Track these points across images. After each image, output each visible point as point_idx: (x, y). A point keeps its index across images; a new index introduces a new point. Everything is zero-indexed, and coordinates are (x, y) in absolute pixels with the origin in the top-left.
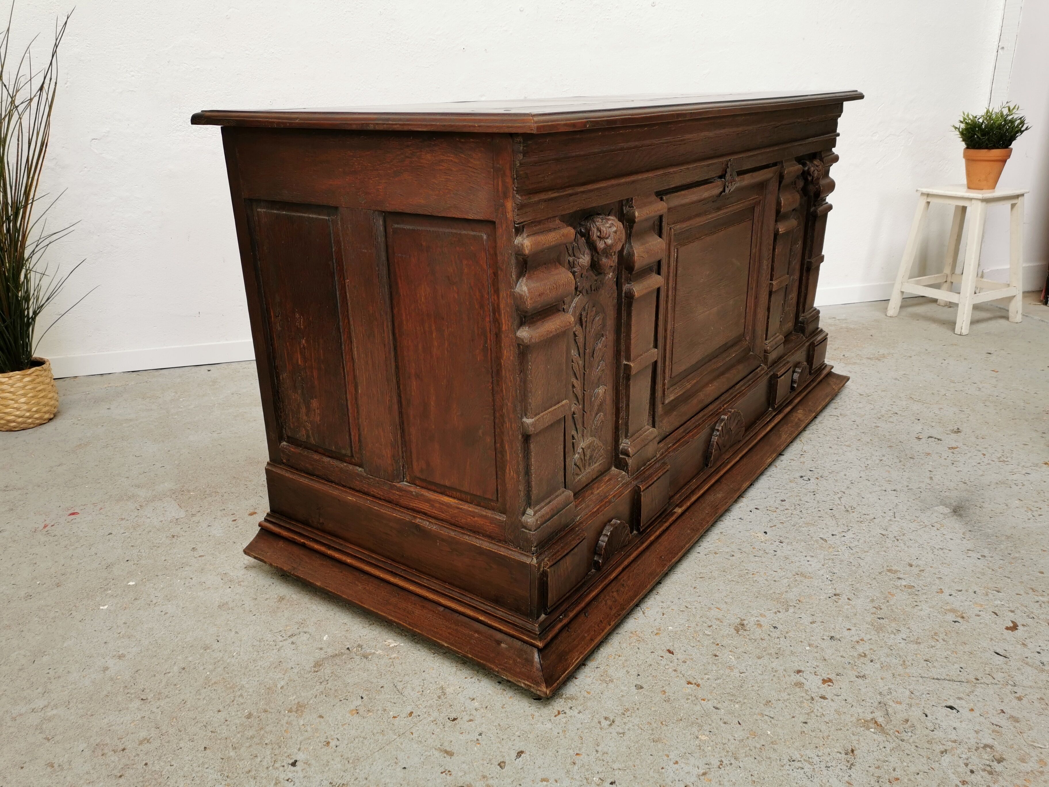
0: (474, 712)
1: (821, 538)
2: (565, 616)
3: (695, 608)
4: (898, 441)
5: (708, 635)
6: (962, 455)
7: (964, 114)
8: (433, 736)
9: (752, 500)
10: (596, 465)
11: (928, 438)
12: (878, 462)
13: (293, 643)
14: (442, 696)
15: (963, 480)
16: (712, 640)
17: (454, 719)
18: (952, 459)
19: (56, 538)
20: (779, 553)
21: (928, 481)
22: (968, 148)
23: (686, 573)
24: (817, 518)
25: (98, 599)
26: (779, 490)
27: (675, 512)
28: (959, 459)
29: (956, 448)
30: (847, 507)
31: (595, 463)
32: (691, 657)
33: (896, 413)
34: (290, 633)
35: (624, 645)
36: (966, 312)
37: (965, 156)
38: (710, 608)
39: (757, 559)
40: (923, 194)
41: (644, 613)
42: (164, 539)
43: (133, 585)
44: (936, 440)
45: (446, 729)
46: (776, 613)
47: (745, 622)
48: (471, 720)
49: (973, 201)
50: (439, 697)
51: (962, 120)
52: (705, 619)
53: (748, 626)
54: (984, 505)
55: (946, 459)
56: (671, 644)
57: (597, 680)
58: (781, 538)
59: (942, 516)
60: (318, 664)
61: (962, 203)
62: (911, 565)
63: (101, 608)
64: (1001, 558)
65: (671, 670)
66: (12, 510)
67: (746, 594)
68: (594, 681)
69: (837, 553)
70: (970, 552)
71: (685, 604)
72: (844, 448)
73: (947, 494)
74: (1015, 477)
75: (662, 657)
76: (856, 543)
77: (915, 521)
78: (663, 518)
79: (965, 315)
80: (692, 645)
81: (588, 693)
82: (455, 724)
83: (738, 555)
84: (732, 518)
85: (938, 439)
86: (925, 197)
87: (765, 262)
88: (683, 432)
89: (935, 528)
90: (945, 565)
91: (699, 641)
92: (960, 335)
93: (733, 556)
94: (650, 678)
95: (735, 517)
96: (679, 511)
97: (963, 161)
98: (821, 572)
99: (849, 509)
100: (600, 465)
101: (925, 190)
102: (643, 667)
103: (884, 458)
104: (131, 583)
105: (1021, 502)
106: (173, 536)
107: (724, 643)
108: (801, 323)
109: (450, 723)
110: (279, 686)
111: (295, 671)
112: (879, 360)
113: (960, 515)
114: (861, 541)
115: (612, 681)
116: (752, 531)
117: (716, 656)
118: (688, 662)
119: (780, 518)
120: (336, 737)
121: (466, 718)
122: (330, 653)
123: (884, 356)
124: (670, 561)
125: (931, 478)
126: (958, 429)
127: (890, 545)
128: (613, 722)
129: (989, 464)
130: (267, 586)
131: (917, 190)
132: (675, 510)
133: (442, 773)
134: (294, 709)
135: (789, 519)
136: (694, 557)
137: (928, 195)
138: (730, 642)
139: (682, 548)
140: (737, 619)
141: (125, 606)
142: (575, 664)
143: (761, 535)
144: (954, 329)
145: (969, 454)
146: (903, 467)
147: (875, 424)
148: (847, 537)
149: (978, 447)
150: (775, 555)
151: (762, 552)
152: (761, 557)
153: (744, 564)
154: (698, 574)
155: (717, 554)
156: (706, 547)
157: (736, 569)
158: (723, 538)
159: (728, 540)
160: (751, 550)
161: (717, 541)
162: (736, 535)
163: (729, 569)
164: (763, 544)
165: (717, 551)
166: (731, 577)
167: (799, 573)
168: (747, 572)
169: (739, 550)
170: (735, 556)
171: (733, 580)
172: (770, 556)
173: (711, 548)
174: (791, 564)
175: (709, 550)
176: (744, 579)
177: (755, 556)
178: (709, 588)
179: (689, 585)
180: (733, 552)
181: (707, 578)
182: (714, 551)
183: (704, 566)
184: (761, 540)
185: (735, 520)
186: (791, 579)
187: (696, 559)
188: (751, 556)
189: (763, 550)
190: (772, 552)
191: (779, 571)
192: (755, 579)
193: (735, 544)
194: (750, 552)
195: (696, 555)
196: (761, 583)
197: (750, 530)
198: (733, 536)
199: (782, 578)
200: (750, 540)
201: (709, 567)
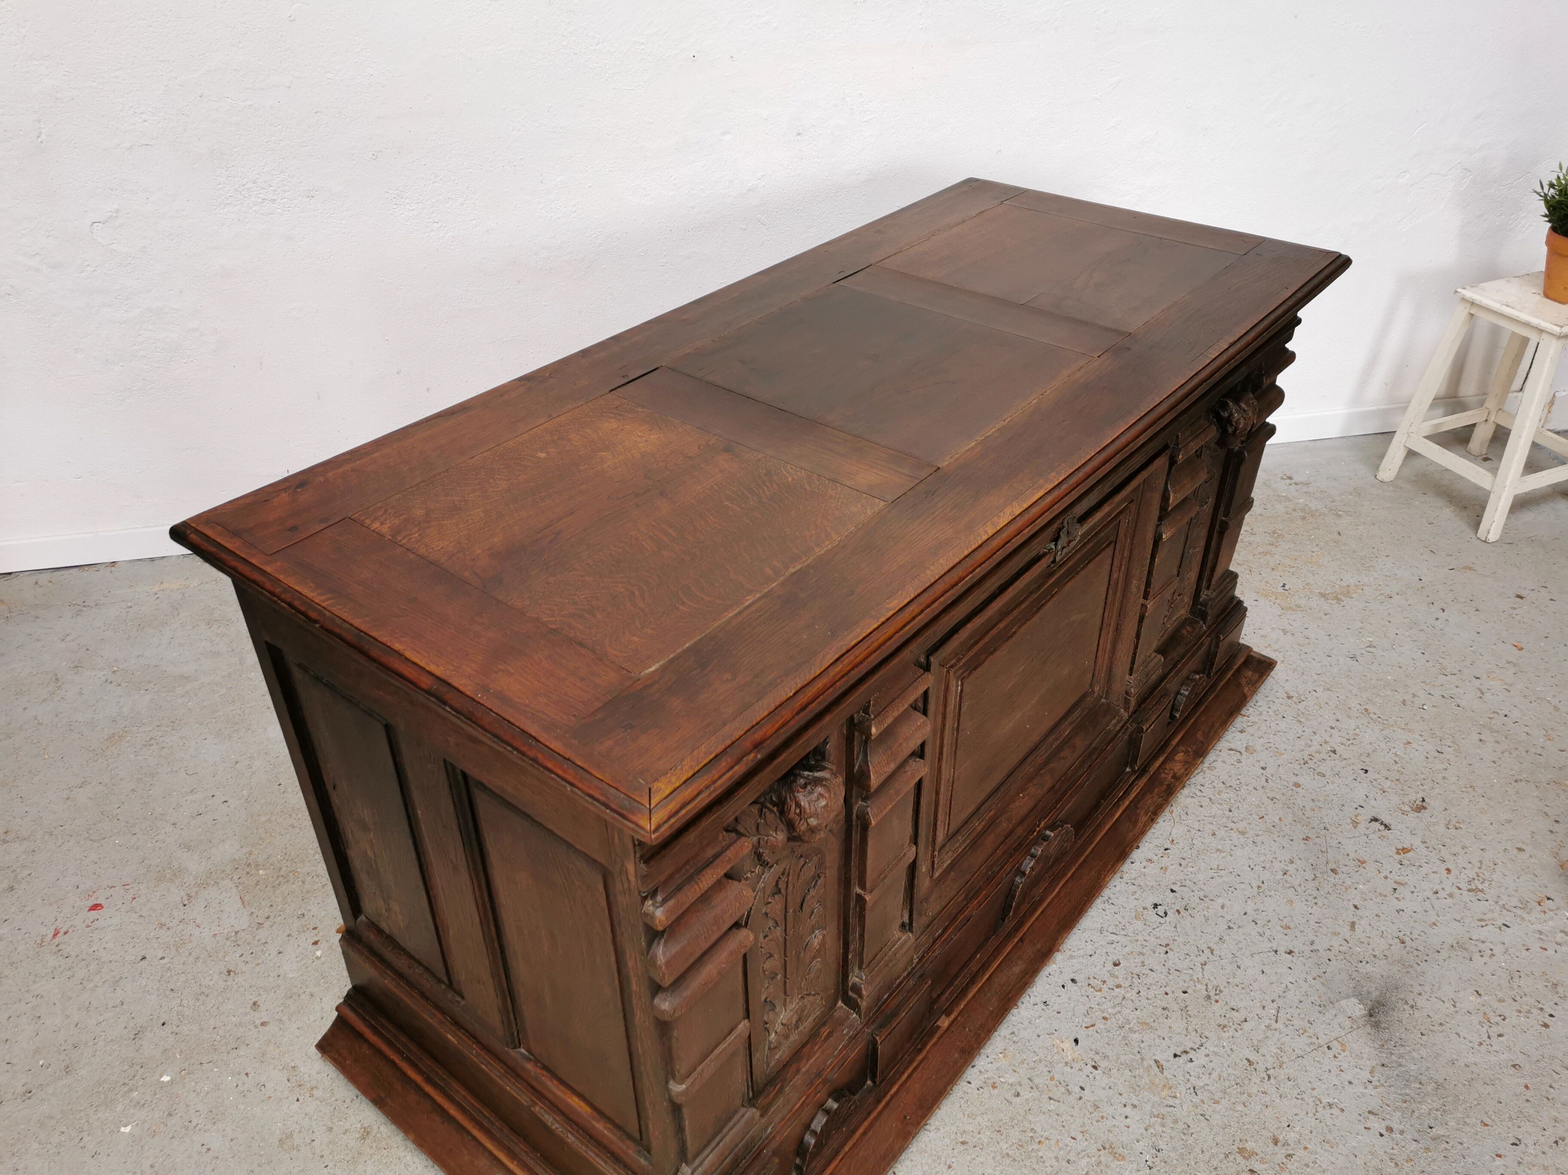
1: (1156, 1061)
4: (1322, 826)
6: (1414, 868)
7: (1561, 169)
9: (1071, 957)
10: (808, 1023)
11: (1372, 820)
12: (1279, 876)
15: (1401, 935)
18: (1397, 878)
19: (69, 961)
20: (1087, 1094)
21: (1346, 931)
22: (1554, 229)
23: (942, 1130)
24: (1160, 1010)
25: (120, 1108)
26: (1114, 937)
27: (940, 1026)
28: (1406, 879)
29: (1409, 851)
30: (1210, 988)
33: (1334, 752)
36: (1499, 509)
37: (1548, 243)
39: (1053, 1105)
40: (1464, 299)
42: (216, 977)
43: (168, 1082)
44: (1382, 827)
49: (1544, 336)
51: (1555, 182)
54: (1421, 1002)
55: (1386, 878)
58: (1097, 1058)
59: (1348, 1023)
61: (1524, 332)
62: (1276, 1142)
63: (123, 1129)
64: (1416, 1136)
66: (12, 889)
69: (1171, 1102)
70: (1371, 1117)
72: (1234, 835)
73: (1369, 968)
74: (1483, 933)
76: (1205, 1079)
77: (1305, 1031)
79: (1498, 514)
83: (1026, 1094)
84: (1032, 1000)
85: (1386, 826)
86: (1468, 306)
87: (1134, 582)
89: (1330, 1054)
90: (1327, 1146)
92: (1485, 542)
93: (1018, 1094)
95: (1037, 1000)
96: (945, 1023)
97: (1544, 249)
98: (1139, 1147)
99: (1212, 993)
101: (1468, 294)
103: (1291, 868)
104: (166, 1079)
105: (1479, 1000)
106: (229, 972)
108: (1201, 605)
112: (1339, 600)
113: (1376, 1025)
114: (1215, 1075)
116: (1056, 1034)
119: (1104, 1007)
123: (1347, 592)
125: (1353, 925)
126: (1423, 800)
127: (1254, 1090)
129: (1451, 895)
130: (348, 1101)
131: (1456, 292)
132: (939, 1023)
135: (1118, 1009)
136: (960, 1094)
137: (1473, 303)
141: (154, 1128)
143: (1069, 1044)
144: (1477, 525)
145: (1425, 869)
146: (1315, 893)
147: (1295, 779)
148: (1196, 1063)
149: (1445, 853)
150: (1080, 1098)
151: (1062, 1089)
152: (1059, 1102)
153: (1030, 1117)
154: (959, 1135)
155: (996, 1087)
156: (982, 1070)
157: (1016, 1129)
158: (1012, 1049)
159: (1018, 1056)
160: (1047, 1082)
161: (1001, 1055)
162: (1032, 1043)
163: (1007, 1127)
164: (1068, 1069)
165: (997, 1080)
166: (1006, 1146)
167: (1107, 1146)
168: (1032, 1137)
169: (1030, 1082)
170: (1021, 1094)
171: (1008, 1155)
172: (1072, 1099)
173: (988, 1073)
174: (1100, 1123)
175: (986, 1076)
176: (1024, 1152)
177: (1050, 1098)
178: (969, 1170)
179: (943, 1159)
180: (1020, 1085)
181: (971, 1144)
182: (992, 1081)
183: (972, 1116)
184: (1066, 1060)
185: (1036, 1006)
186: (1094, 1159)
187: (962, 1098)
188: (1045, 1097)
189: (1064, 1084)
190: (1077, 1089)
191: (1079, 1137)
192: (1041, 1154)
193: (1025, 1065)
194: (1045, 1087)
195: (965, 1089)
196: (1047, 1164)
197: (1054, 1032)
198: (1027, 1044)
199: (1080, 1156)
200: (1050, 1057)
201: (979, 1119)
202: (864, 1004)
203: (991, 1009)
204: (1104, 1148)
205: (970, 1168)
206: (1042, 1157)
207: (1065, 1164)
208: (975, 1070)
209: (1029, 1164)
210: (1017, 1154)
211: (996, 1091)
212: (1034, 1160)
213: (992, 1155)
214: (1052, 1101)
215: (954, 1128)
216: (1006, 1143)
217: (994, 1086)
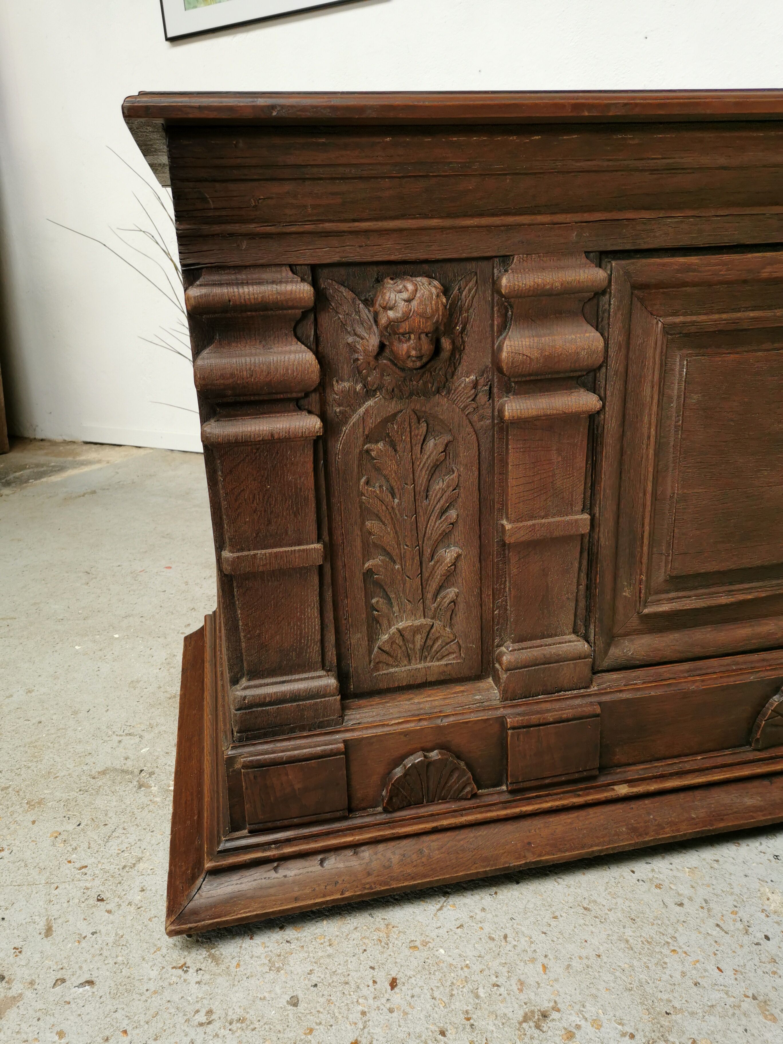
0: (124, 905)
2: (276, 848)
3: (515, 946)
5: (477, 997)
8: (65, 905)
10: (437, 663)
13: (120, 741)
14: (127, 868)
16: (470, 1008)
17: (102, 900)
19: (135, 582)
23: (572, 889)
27: (613, 790)
31: (438, 660)
32: (408, 1009)
34: (131, 731)
35: (356, 935)
38: (533, 960)
39: (716, 932)
41: (441, 909)
45: (83, 905)
46: (624, 1035)
47: (555, 1015)
48: (109, 912)
50: (124, 867)
52: (505, 970)
53: (550, 1024)
56: (410, 973)
57: (266, 957)
60: (104, 773)
63: (77, 647)
65: (360, 1008)
67: (618, 974)
68: (263, 956)
71: (508, 931)
75: (375, 982)
78: (581, 789)
80: (436, 994)
81: (238, 965)
82: (95, 906)
83: (691, 909)
84: (763, 848)
88: (688, 671)
91: (452, 995)
93: (681, 905)
94: (322, 1000)
95: (768, 850)
96: (623, 790)
100: (447, 665)
102: (335, 979)
104: (116, 636)
107: (480, 1024)
109: (92, 901)
110: (58, 775)
111: (85, 768)
115: (278, 970)
117: (443, 1033)
118: (395, 1014)
120: (14, 848)
121: (109, 907)
122: (125, 768)
124: (540, 855)
128: (209, 1023)
132: (614, 786)
133: (15, 948)
134: (33, 803)
138: (491, 1028)
139: (583, 847)
140: (549, 1001)
141: (88, 652)
142: (239, 916)
150: (757, 944)
151: (740, 926)
152: (726, 933)
153: (680, 928)
154: (587, 901)
155: (660, 888)
156: (657, 870)
157: (655, 927)
158: (704, 871)
159: (707, 878)
160: (724, 912)
161: (687, 870)
162: (733, 877)
163: (645, 921)
164: (763, 916)
165: (666, 884)
166: (631, 934)
167: (761, 998)
168: (668, 943)
169: (704, 902)
170: (685, 906)
171: (627, 941)
172: (746, 940)
173: (661, 875)
174: (766, 975)
175: (656, 876)
176: (648, 949)
177: (718, 925)
178: (573, 930)
179: (554, 909)
180: (690, 899)
181: (593, 913)
182: (661, 882)
183: (614, 896)
184: (765, 908)
185: (762, 854)
186: (733, 999)
187: (615, 878)
188: (712, 922)
189: (746, 924)
190: (761, 936)
191: (729, 972)
192: (666, 960)
193: (710, 889)
194: (720, 915)
195: (625, 874)
196: (668, 972)
197: (769, 881)
198: (727, 876)
199: (716, 987)
200: (746, 896)
201: (620, 901)
202: (504, 676)
203: (694, 816)
204: (754, 998)
205: (575, 930)
206: (665, 963)
207: (690, 983)
208: (648, 866)
209: (645, 960)
210: (639, 946)
211: (658, 891)
212: (654, 961)
213: (610, 932)
214: (718, 929)
215: (586, 895)
216: (634, 932)
217: (658, 886)
